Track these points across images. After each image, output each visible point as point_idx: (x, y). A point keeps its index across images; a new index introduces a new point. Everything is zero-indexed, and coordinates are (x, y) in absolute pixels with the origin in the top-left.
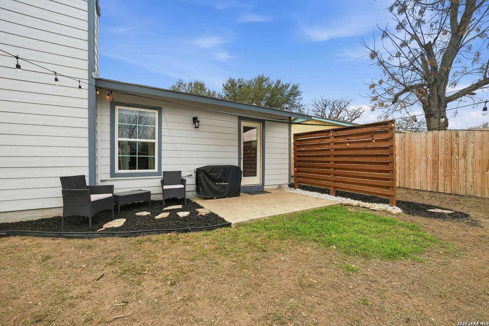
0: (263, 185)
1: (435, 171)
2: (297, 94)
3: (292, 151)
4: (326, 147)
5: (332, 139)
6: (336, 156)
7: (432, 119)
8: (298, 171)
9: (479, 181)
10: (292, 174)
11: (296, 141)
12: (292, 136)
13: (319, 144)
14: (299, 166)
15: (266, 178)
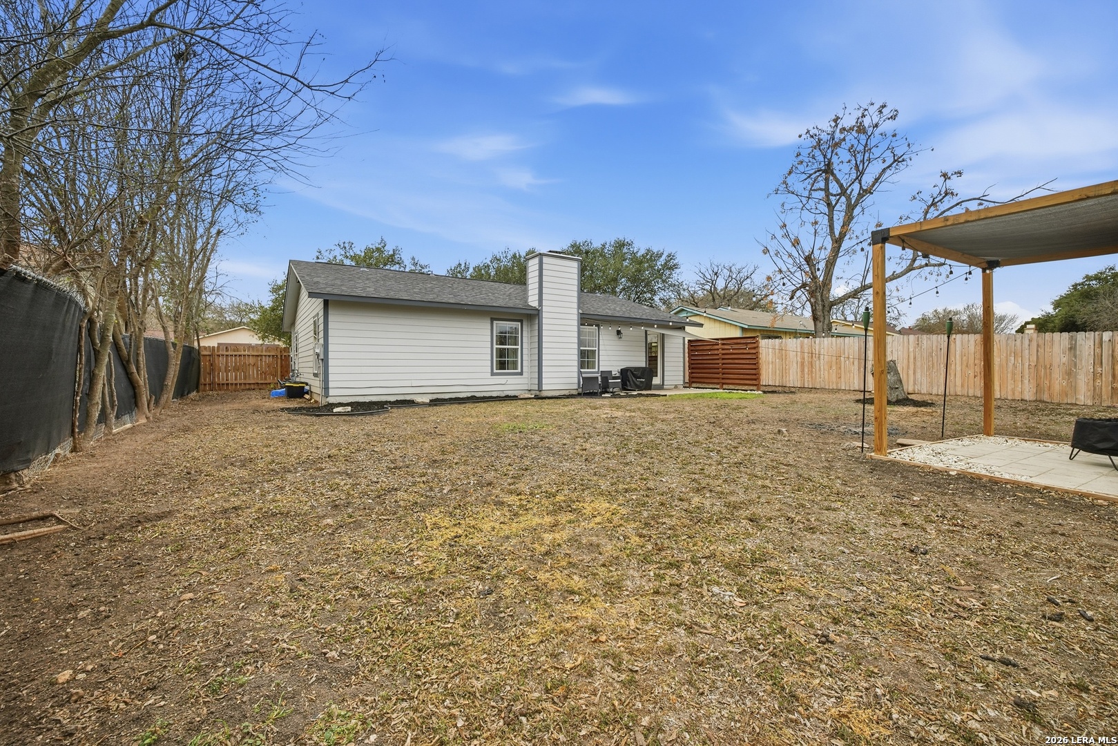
0: (663, 384)
1: (803, 371)
2: (675, 266)
3: (687, 355)
4: (716, 352)
5: (720, 346)
6: (723, 359)
7: (818, 322)
8: (693, 373)
9: (826, 377)
10: (687, 380)
11: (690, 346)
12: (686, 342)
13: (710, 350)
14: (693, 368)
15: (665, 378)
